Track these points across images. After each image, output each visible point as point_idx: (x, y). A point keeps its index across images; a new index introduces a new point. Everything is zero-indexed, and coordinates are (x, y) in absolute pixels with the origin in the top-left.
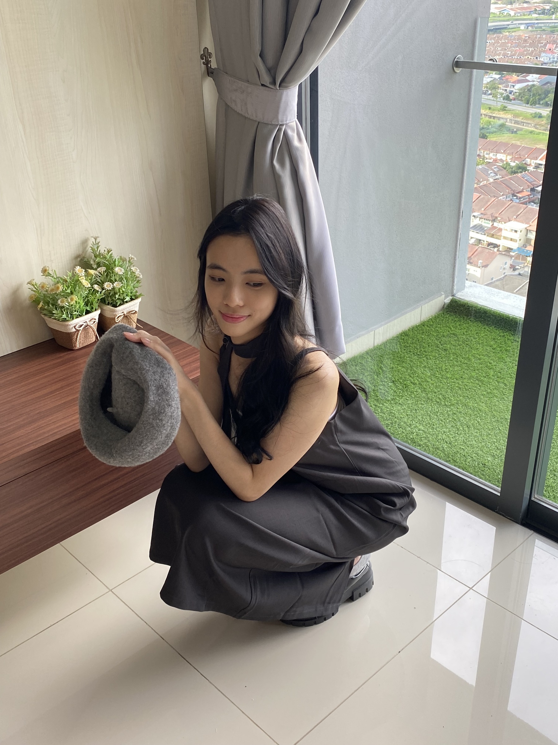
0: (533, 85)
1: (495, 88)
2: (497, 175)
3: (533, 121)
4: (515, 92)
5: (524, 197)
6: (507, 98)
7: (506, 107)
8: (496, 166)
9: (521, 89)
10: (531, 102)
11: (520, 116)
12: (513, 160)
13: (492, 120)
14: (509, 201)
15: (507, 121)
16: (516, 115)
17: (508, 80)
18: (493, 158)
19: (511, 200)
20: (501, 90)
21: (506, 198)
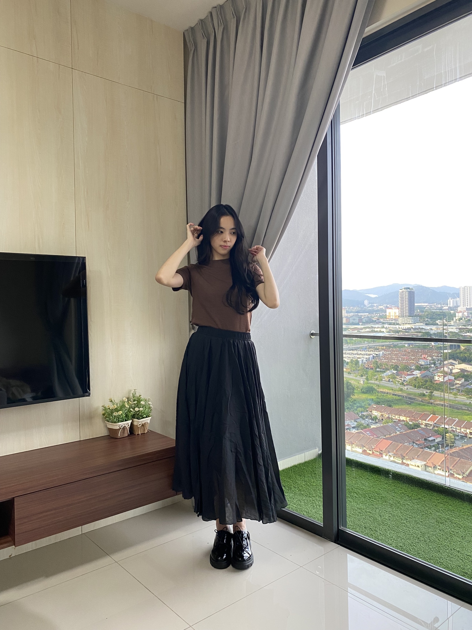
0: (417, 377)
1: (394, 378)
2: (402, 430)
3: (420, 398)
4: (407, 381)
5: (421, 444)
6: (402, 384)
7: (403, 389)
8: (400, 424)
9: (410, 379)
10: (417, 387)
11: (412, 395)
12: (411, 420)
13: (394, 396)
14: (411, 446)
15: (404, 397)
16: (409, 394)
17: (402, 374)
18: (398, 419)
19: (412, 445)
20: (398, 379)
21: (409, 444)
